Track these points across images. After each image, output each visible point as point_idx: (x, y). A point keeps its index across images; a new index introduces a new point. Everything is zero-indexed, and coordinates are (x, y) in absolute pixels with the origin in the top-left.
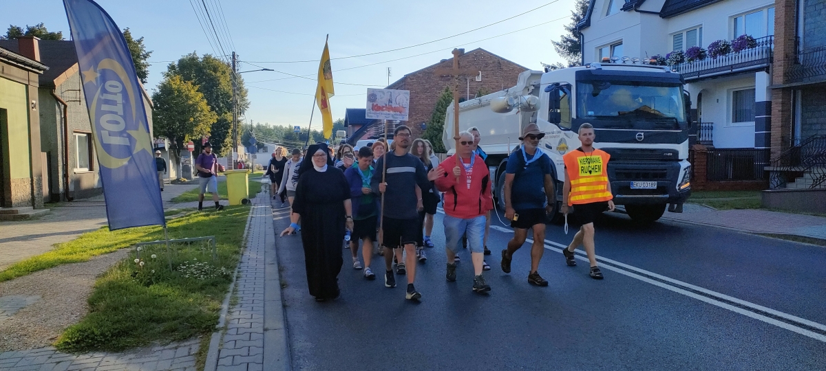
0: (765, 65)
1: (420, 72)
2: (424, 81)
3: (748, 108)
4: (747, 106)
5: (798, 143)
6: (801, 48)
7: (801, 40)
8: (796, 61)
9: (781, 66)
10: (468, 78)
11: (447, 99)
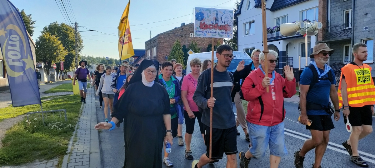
1: (165, 33)
2: (167, 37)
6: (329, 26)
7: (329, 22)
8: (327, 31)
9: (321, 33)
10: (186, 36)
11: (177, 46)
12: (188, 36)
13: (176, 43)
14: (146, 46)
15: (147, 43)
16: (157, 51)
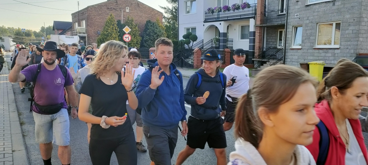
0: (253, 16)
1: (96, 5)
2: (98, 10)
3: (247, 33)
4: (246, 33)
5: (265, 50)
7: (267, 6)
9: (259, 17)
10: (122, 10)
11: (111, 20)
12: (124, 10)
13: (109, 17)
14: (73, 19)
15: (74, 15)
16: (87, 25)
